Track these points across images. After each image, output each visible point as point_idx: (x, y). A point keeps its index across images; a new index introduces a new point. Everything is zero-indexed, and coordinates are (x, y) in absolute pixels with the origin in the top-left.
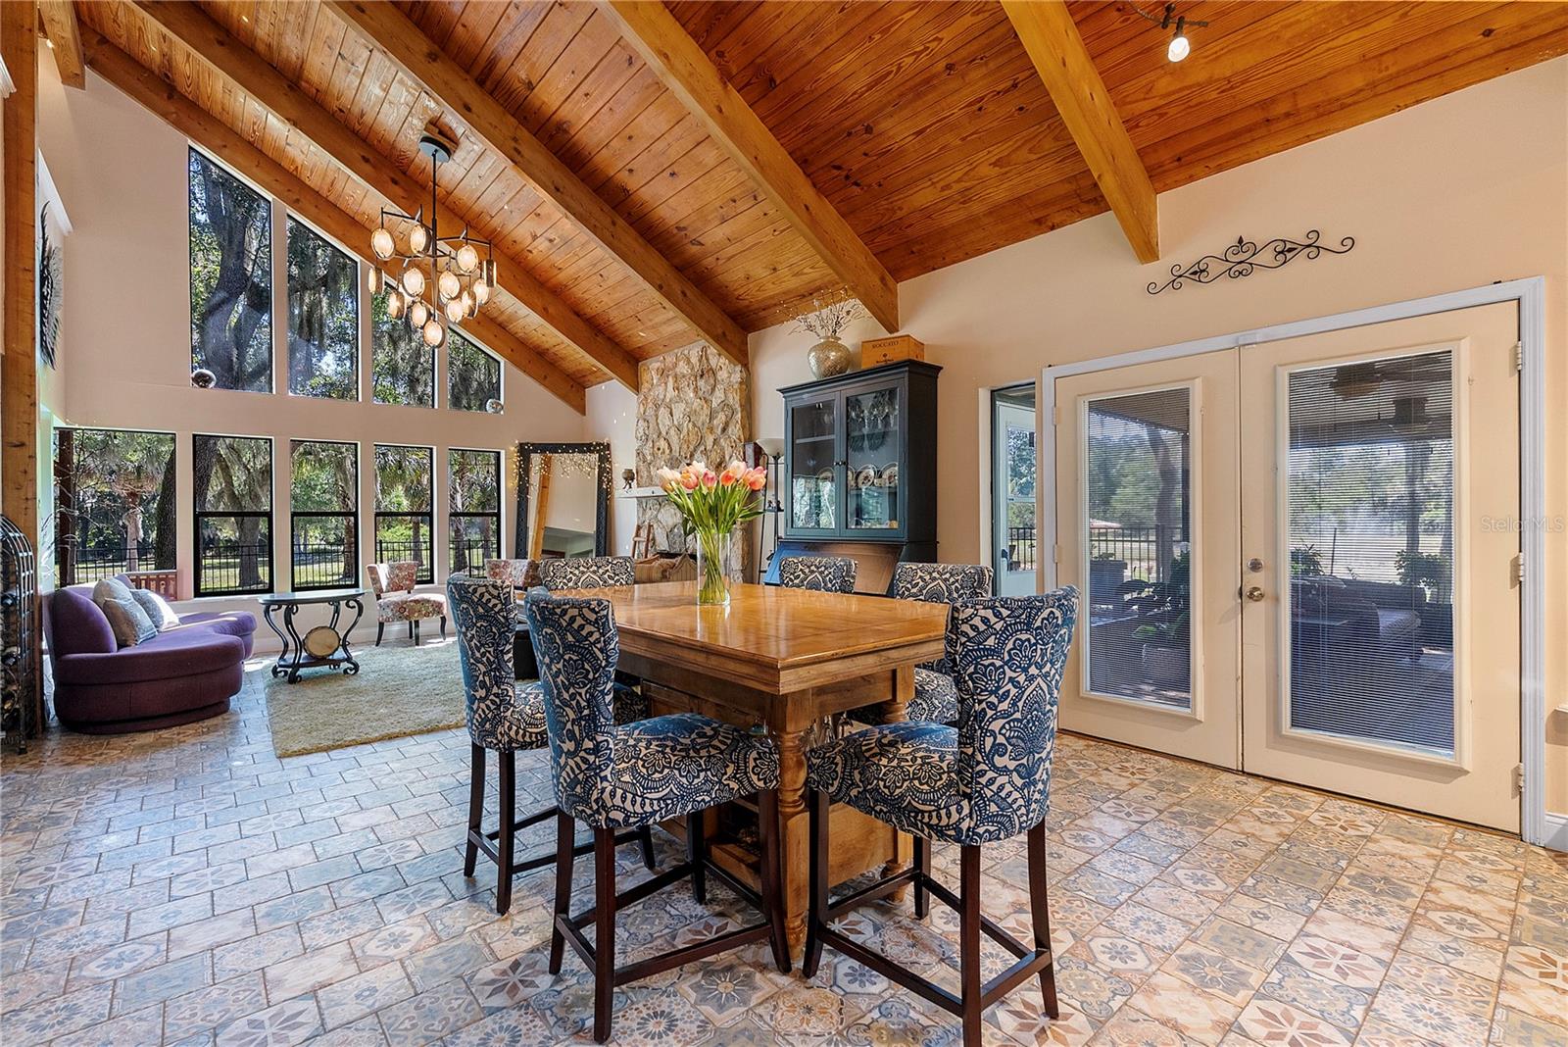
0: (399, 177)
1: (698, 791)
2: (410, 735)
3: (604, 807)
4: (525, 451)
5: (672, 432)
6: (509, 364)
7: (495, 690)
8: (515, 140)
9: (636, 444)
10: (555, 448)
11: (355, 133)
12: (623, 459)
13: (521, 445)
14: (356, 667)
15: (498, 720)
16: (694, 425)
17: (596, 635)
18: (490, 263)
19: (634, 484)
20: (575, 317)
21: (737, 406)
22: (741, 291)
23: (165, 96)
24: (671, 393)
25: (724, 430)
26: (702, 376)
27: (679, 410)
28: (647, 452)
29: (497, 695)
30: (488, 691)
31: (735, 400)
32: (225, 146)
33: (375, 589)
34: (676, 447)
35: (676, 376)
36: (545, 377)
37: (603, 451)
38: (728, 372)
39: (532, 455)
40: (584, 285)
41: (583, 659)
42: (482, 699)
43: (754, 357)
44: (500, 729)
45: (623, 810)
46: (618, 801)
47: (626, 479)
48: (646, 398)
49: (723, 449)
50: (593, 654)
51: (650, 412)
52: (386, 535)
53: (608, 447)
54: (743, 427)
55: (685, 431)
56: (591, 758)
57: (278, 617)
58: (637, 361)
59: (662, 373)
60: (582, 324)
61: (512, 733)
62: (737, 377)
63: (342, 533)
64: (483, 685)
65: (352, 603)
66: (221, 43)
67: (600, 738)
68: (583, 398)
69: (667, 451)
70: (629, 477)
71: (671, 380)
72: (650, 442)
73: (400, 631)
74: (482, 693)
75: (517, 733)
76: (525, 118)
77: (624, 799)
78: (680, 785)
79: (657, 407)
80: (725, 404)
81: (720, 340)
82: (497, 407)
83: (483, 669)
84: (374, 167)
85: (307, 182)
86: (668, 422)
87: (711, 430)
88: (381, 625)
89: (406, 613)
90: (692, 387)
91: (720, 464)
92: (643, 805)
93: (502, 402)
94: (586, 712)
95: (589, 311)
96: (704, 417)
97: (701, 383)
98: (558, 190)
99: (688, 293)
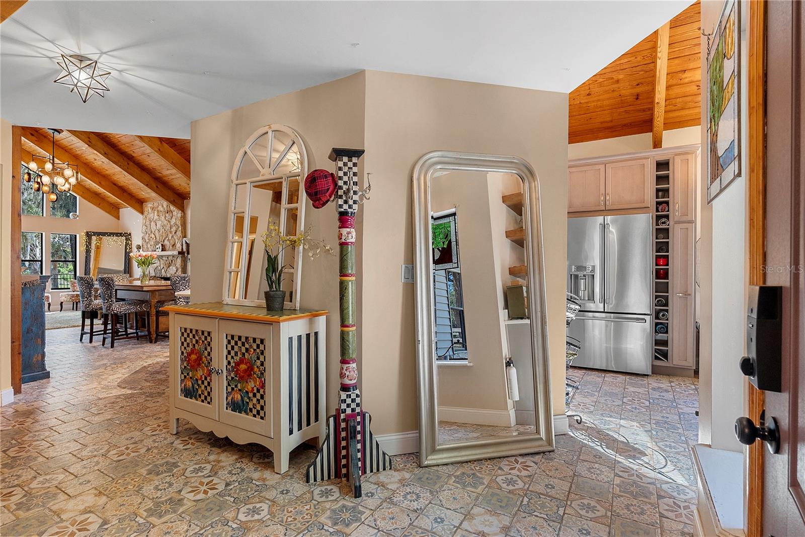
4: (89, 235)
5: (156, 231)
6: (81, 198)
9: (142, 235)
10: (104, 234)
12: (136, 240)
13: (87, 232)
16: (165, 230)
18: (77, 173)
19: (141, 250)
20: (114, 185)
21: (180, 225)
22: (178, 188)
24: (156, 217)
25: (175, 233)
26: (167, 213)
27: (159, 223)
28: (146, 238)
31: (179, 223)
34: (158, 238)
35: (158, 211)
36: (100, 204)
37: (128, 236)
38: (177, 213)
40: (117, 176)
43: (186, 208)
47: (137, 248)
48: (146, 217)
49: (175, 240)
51: (148, 223)
53: (130, 234)
54: (182, 232)
55: (161, 232)
58: (143, 203)
59: (153, 209)
60: (117, 188)
62: (179, 215)
68: (118, 213)
69: (155, 239)
70: (139, 247)
71: (156, 212)
72: (148, 234)
79: (151, 222)
80: (175, 224)
81: (173, 202)
82: (75, 216)
86: (155, 228)
87: (171, 232)
90: (164, 216)
91: (174, 245)
93: (78, 213)
95: (120, 185)
96: (168, 227)
97: (167, 215)
98: (106, 154)
99: (159, 186)
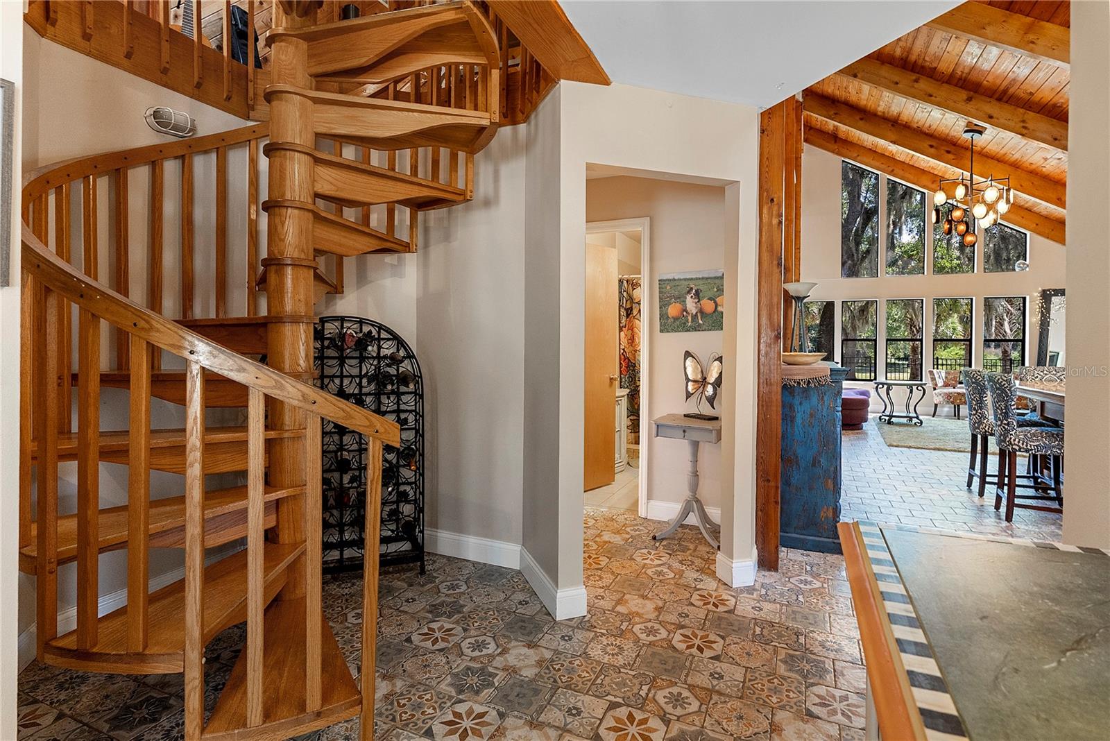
0: (952, 148)
1: (1053, 447)
2: (949, 451)
3: (1011, 443)
7: (979, 411)
8: (1024, 121)
11: (927, 134)
14: (921, 423)
15: (980, 423)
17: (1007, 385)
23: (833, 142)
29: (980, 413)
30: (977, 412)
32: (858, 156)
33: (933, 384)
39: (1053, 298)
41: (1002, 393)
42: (974, 415)
44: (981, 427)
45: (1019, 446)
46: (1016, 442)
50: (1006, 391)
52: (943, 354)
56: (1006, 427)
57: (883, 391)
61: (986, 429)
63: (909, 351)
64: (975, 409)
65: (920, 388)
66: (861, 119)
67: (1009, 420)
73: (948, 411)
74: (974, 412)
75: (988, 429)
76: (1030, 107)
77: (1019, 442)
78: (1044, 443)
83: (975, 403)
84: (936, 148)
85: (898, 159)
88: (936, 405)
89: (951, 400)
92: (1027, 446)
94: (1004, 411)
